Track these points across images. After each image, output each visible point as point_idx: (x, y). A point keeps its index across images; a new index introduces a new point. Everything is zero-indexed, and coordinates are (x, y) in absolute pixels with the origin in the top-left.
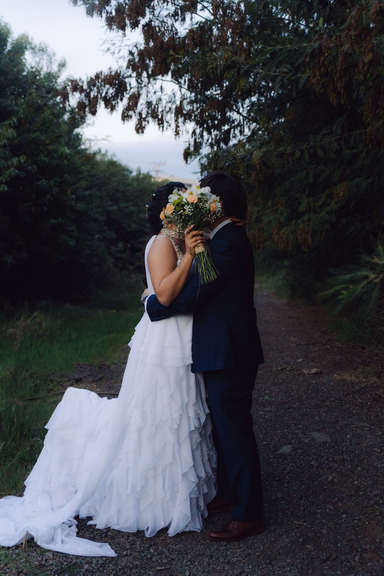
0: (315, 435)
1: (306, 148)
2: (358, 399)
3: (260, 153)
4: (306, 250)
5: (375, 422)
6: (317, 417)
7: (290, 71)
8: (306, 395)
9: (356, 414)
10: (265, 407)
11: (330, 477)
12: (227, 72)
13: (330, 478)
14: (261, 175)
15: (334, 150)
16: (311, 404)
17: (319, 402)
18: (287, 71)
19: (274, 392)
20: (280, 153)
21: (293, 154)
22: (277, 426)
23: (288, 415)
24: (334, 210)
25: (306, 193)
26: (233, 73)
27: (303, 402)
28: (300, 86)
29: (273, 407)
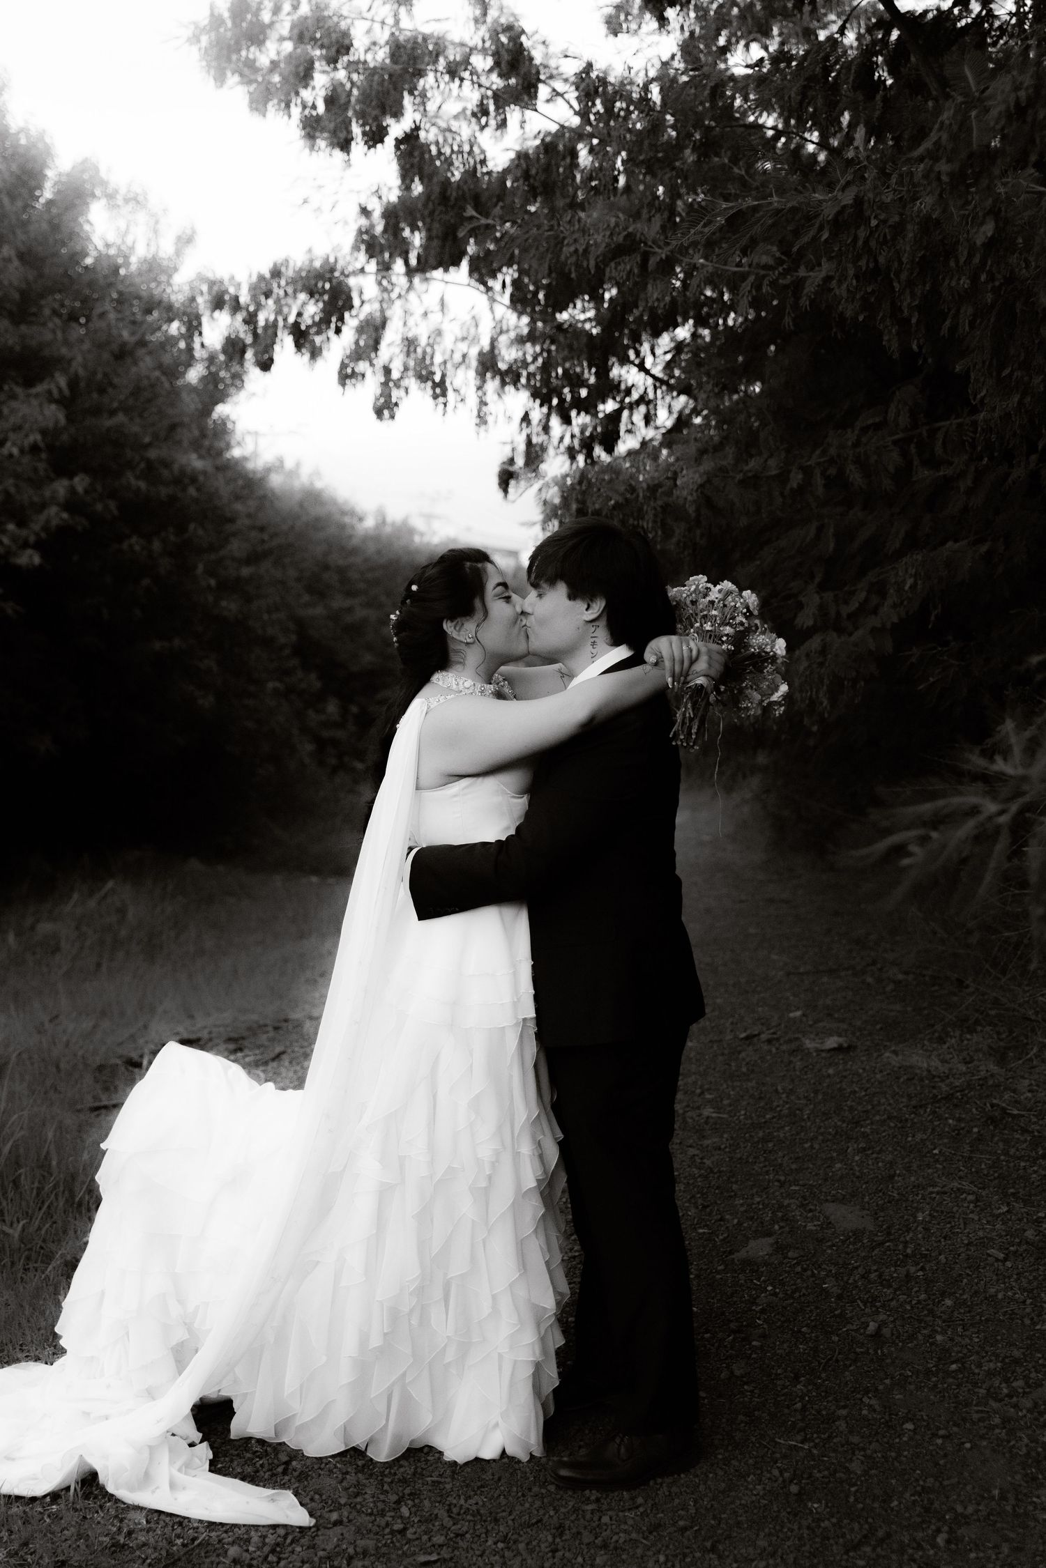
0: (835, 1211)
1: (818, 464)
2: (946, 1118)
3: (697, 475)
4: (815, 728)
5: (991, 1180)
6: (838, 1166)
7: (780, 262)
8: (812, 1106)
9: (941, 1159)
10: (704, 1137)
11: (871, 1324)
12: (613, 265)
13: (872, 1326)
14: (698, 532)
15: (891, 469)
16: (822, 1130)
17: (844, 1125)
18: (771, 262)
19: (729, 1097)
20: (750, 474)
21: (783, 477)
22: (735, 1187)
23: (763, 1159)
24: (888, 626)
25: (817, 580)
26: (628, 267)
27: (803, 1124)
28: (804, 302)
29: (725, 1136)
